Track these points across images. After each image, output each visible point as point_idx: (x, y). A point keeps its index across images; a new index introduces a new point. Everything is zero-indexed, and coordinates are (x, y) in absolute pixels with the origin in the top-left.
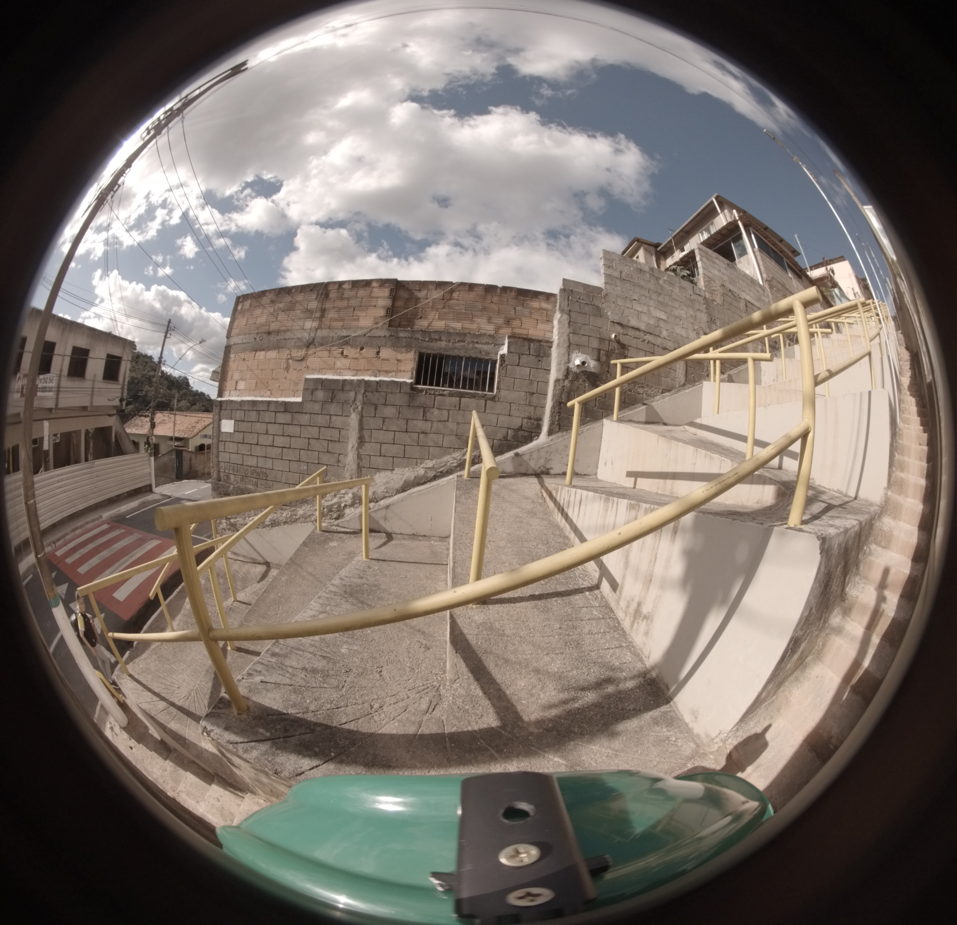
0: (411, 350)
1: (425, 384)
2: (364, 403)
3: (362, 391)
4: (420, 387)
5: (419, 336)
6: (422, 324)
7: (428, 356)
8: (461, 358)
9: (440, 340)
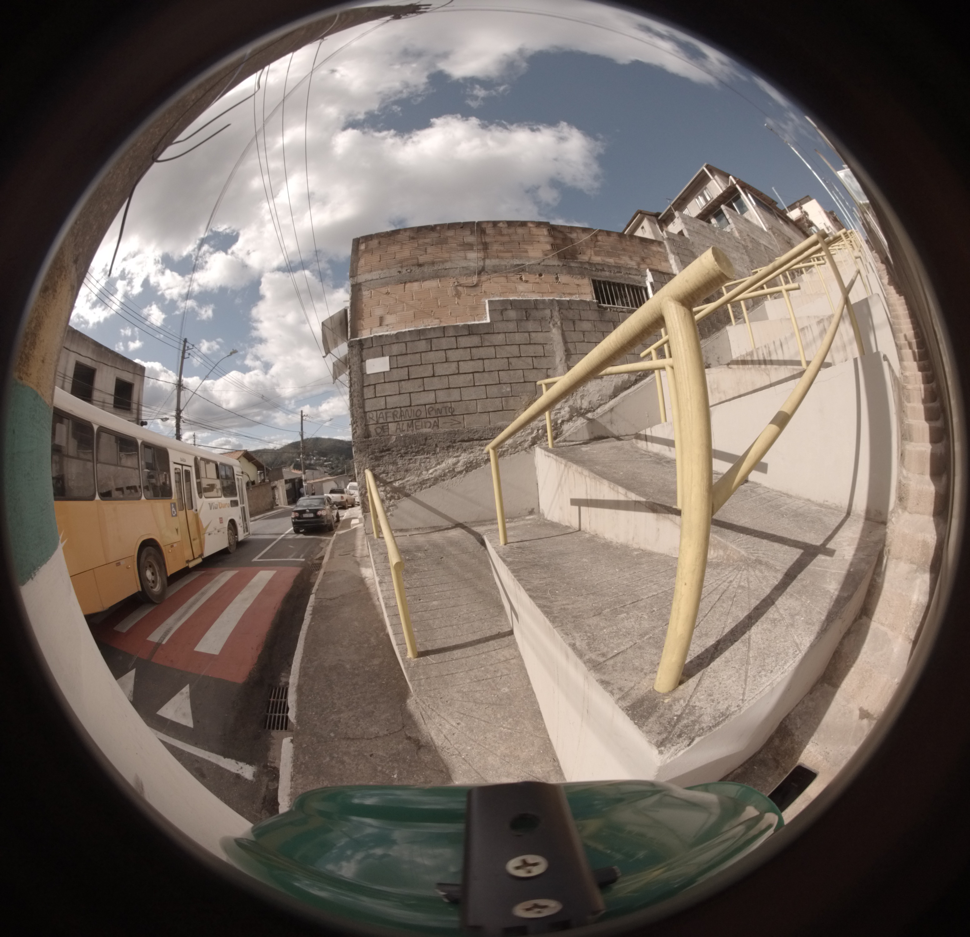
0: (585, 277)
1: (604, 303)
2: (562, 319)
3: (557, 308)
4: (602, 305)
5: (587, 266)
6: (585, 258)
7: (599, 282)
8: (623, 285)
9: (603, 270)
